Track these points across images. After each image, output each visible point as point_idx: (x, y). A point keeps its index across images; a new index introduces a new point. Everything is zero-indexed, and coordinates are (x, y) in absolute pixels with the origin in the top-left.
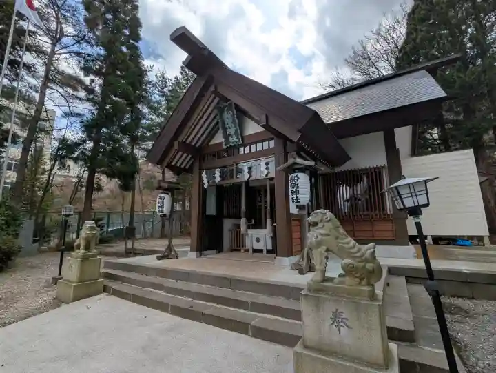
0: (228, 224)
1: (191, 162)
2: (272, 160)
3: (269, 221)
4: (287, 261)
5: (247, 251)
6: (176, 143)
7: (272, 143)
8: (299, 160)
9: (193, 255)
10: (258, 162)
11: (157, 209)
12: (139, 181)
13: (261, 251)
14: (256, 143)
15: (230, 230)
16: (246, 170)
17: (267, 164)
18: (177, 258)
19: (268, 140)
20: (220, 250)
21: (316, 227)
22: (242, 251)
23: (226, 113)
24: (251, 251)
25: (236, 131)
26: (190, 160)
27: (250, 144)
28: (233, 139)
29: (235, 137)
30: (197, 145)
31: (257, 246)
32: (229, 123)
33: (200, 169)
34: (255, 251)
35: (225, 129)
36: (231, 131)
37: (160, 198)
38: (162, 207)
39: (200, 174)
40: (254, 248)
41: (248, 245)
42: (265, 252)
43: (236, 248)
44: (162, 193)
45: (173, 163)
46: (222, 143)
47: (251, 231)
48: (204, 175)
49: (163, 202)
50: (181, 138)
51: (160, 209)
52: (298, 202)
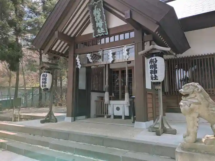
0: (94, 96)
1: (67, 48)
2: (132, 47)
3: (127, 95)
4: (144, 125)
5: (109, 117)
6: (56, 33)
7: (132, 34)
8: (157, 47)
9: (69, 119)
10: (121, 49)
11: (41, 84)
12: (23, 64)
13: (120, 117)
14: (119, 34)
15: (95, 101)
16: (111, 55)
17: (128, 50)
18: (56, 122)
19: (129, 32)
20: (88, 116)
21: (188, 97)
22: (106, 117)
23: (95, 9)
24: (112, 117)
25: (104, 24)
26: (66, 46)
27: (114, 35)
28: (101, 31)
29: (102, 29)
30: (72, 36)
31: (117, 113)
32: (98, 17)
33: (74, 54)
34: (115, 117)
35: (95, 23)
36: (100, 24)
37: (43, 76)
38: (45, 83)
39: (75, 57)
40: (115, 115)
41: (110, 112)
42: (123, 118)
43: (100, 114)
44: (44, 72)
45: (53, 49)
46: (92, 34)
47: (112, 102)
48: (77, 58)
49: (45, 79)
50: (60, 29)
51: (44, 84)
52: (156, 79)
